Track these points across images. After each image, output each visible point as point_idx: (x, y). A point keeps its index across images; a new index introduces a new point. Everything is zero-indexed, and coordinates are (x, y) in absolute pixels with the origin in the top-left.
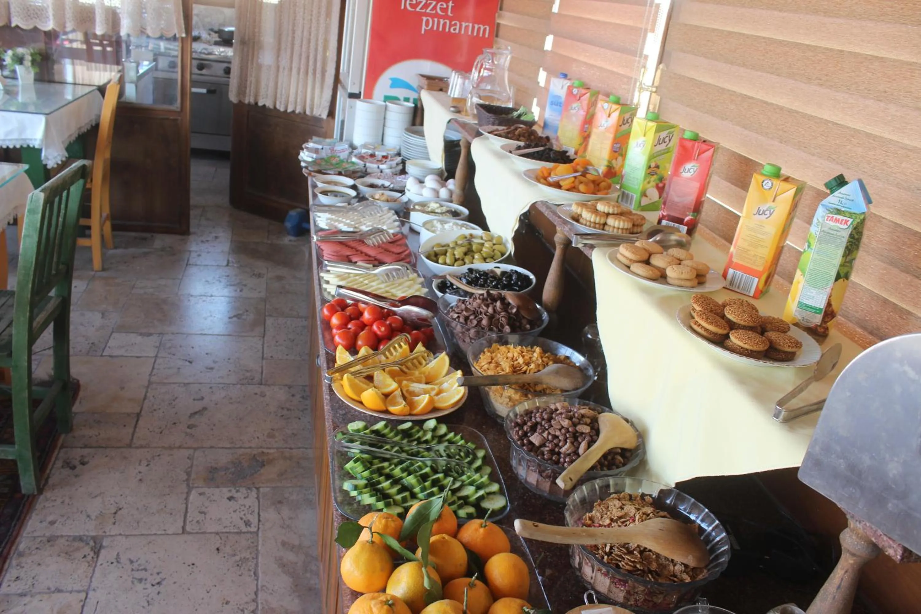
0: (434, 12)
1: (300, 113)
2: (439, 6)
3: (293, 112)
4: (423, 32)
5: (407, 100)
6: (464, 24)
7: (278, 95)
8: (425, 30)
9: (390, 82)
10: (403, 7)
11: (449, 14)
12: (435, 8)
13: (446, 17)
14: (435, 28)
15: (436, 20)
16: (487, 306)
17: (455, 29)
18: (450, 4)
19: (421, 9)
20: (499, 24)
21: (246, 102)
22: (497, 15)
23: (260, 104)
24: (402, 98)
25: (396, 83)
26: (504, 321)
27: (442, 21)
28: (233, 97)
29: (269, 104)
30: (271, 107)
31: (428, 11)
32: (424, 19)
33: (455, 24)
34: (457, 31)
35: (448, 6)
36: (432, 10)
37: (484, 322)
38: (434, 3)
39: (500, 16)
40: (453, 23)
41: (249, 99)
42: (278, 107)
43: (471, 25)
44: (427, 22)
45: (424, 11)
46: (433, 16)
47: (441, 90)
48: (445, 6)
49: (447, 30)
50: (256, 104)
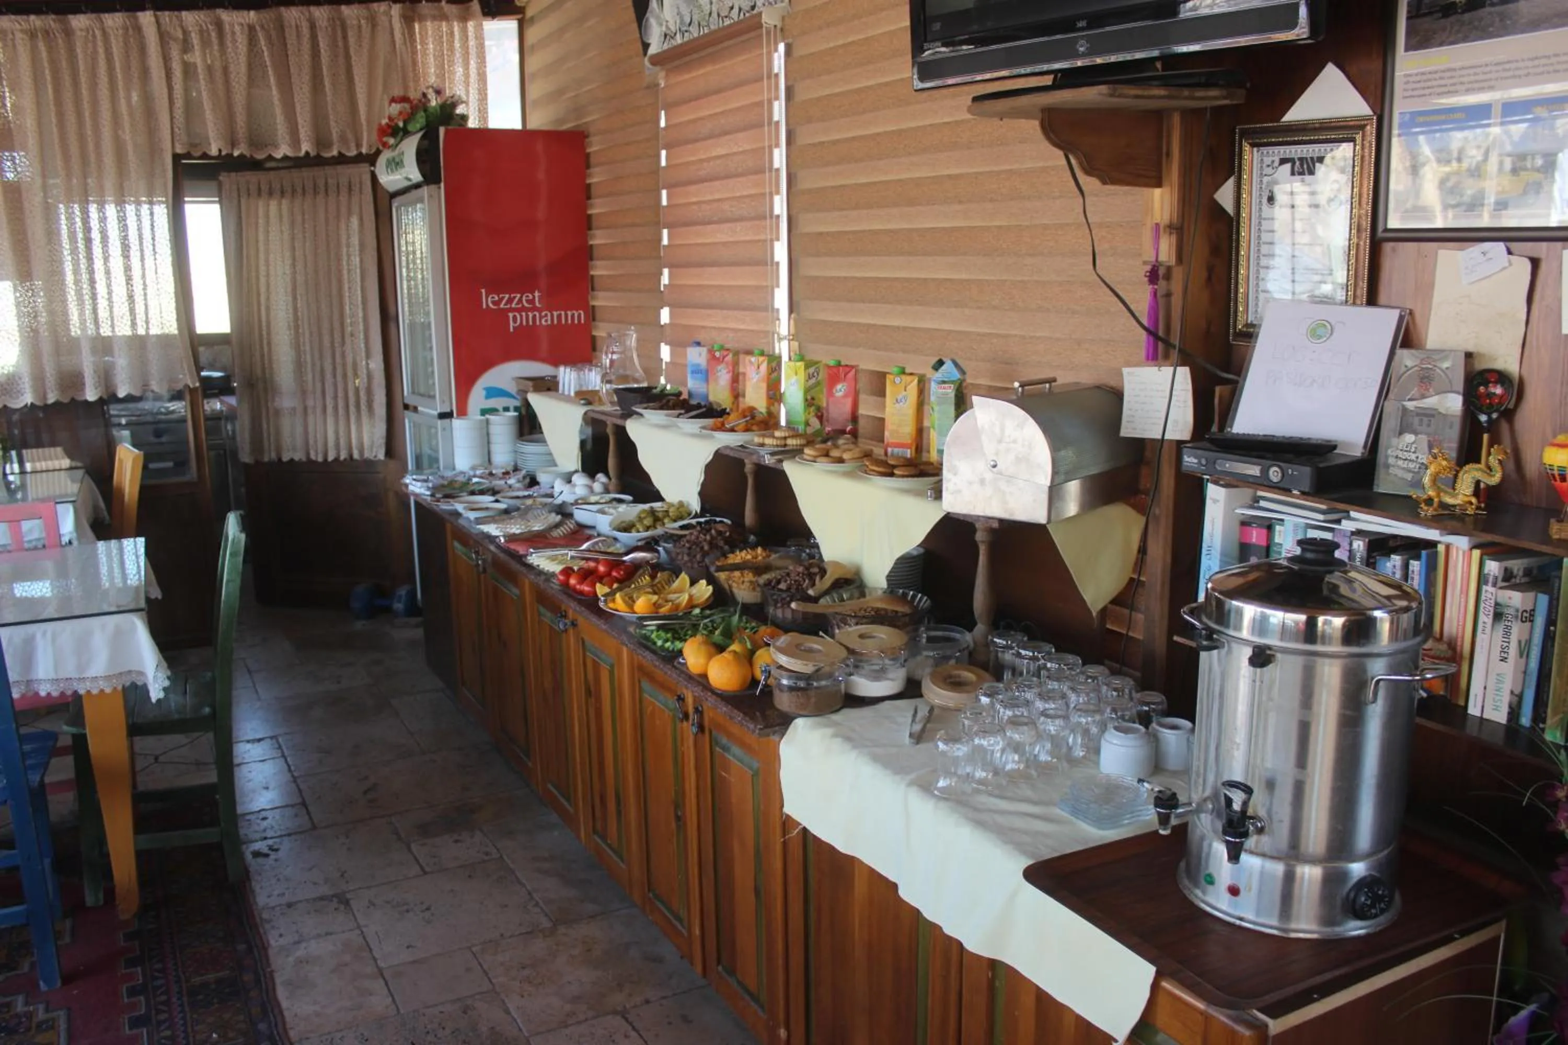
0: (520, 306)
1: (345, 460)
2: (524, 298)
3: (336, 460)
4: (512, 330)
5: (506, 409)
6: (555, 313)
7: (311, 442)
8: (514, 328)
9: (484, 393)
10: (484, 306)
11: (537, 304)
12: (520, 301)
13: (534, 309)
14: (524, 323)
15: (524, 314)
16: (705, 535)
17: (546, 321)
18: (537, 294)
19: (506, 304)
20: (593, 307)
21: (266, 459)
22: (590, 298)
23: (285, 458)
24: (501, 409)
25: (492, 392)
26: (721, 543)
27: (531, 315)
28: (246, 457)
29: (298, 456)
30: (304, 459)
31: (513, 306)
32: (511, 315)
33: (546, 315)
34: (549, 322)
35: (534, 297)
36: (517, 304)
37: (706, 548)
38: (519, 296)
39: (594, 298)
40: (543, 314)
41: (269, 456)
42: (313, 457)
43: (563, 313)
44: (515, 318)
45: (508, 306)
46: (519, 310)
47: (549, 389)
48: (531, 297)
49: (538, 323)
50: (280, 460)
